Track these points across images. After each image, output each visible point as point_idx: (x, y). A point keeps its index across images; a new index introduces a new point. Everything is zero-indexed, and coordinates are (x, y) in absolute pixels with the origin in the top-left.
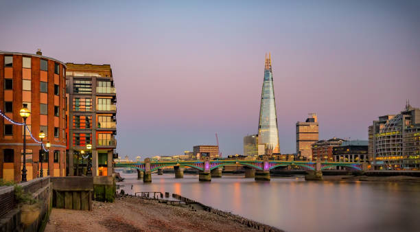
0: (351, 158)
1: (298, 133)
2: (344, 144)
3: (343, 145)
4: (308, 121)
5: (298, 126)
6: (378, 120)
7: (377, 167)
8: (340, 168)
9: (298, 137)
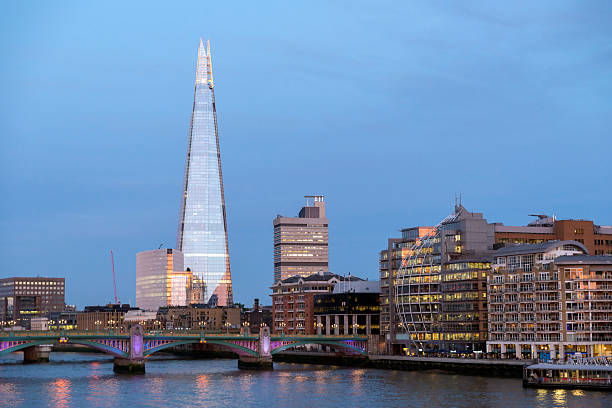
0: (341, 322)
1: (278, 245)
2: (340, 288)
3: (337, 290)
4: (303, 213)
5: (277, 226)
6: (400, 236)
7: (398, 348)
8: (328, 348)
9: (277, 254)
